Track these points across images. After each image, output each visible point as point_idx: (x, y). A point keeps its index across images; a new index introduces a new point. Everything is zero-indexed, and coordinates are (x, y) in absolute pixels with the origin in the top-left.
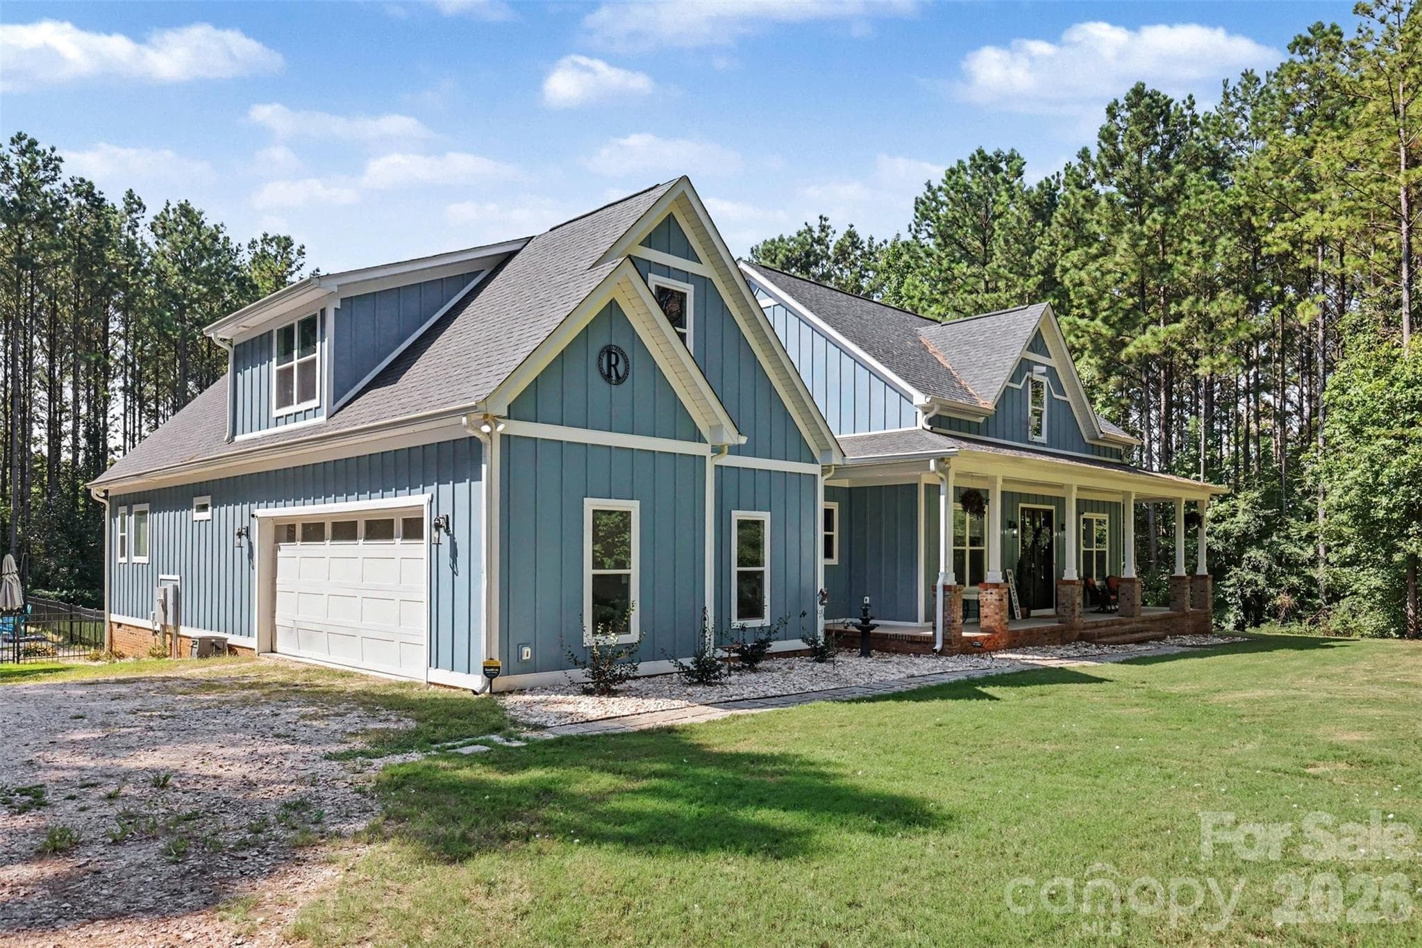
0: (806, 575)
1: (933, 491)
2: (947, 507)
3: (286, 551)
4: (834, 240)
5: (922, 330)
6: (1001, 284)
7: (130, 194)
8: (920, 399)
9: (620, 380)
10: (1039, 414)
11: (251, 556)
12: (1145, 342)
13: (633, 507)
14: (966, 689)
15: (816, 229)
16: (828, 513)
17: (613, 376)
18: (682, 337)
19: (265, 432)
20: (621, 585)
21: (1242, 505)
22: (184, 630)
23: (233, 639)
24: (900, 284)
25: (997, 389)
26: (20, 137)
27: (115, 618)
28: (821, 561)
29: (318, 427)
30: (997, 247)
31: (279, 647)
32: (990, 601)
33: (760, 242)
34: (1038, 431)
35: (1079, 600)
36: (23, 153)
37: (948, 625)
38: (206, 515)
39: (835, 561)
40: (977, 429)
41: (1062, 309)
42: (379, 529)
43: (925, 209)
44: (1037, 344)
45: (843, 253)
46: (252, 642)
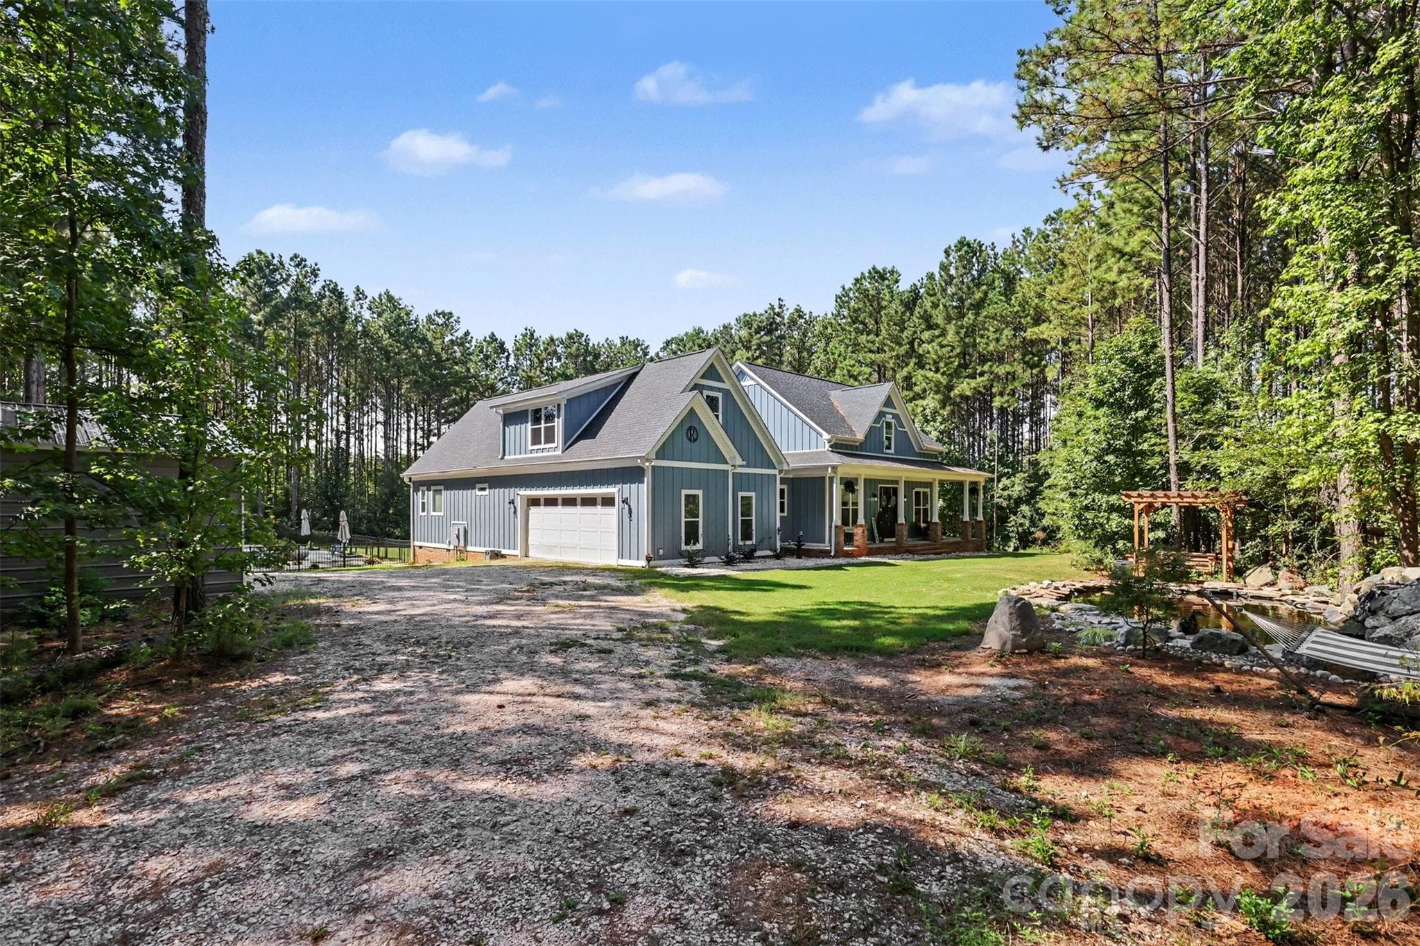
0: (772, 520)
1: (831, 479)
2: (837, 489)
3: (534, 510)
4: (787, 315)
5: (832, 393)
6: (886, 348)
7: (358, 288)
8: (826, 436)
9: (695, 440)
10: (888, 439)
11: (515, 512)
12: (964, 387)
13: (700, 493)
14: (839, 567)
15: (776, 307)
16: (782, 491)
17: (692, 439)
18: (717, 416)
19: (523, 456)
20: (696, 524)
21: (1017, 481)
22: (469, 548)
23: (504, 552)
24: (827, 344)
25: (866, 428)
26: (296, 256)
27: (417, 543)
28: (778, 514)
29: (557, 457)
30: (883, 327)
31: (531, 554)
32: (859, 533)
33: (741, 314)
34: (889, 448)
35: (905, 533)
36: (297, 266)
37: (837, 544)
38: (486, 492)
39: (785, 514)
40: (856, 448)
41: (921, 365)
42: (589, 501)
43: (841, 301)
44: (889, 402)
45: (793, 322)
46: (517, 552)
